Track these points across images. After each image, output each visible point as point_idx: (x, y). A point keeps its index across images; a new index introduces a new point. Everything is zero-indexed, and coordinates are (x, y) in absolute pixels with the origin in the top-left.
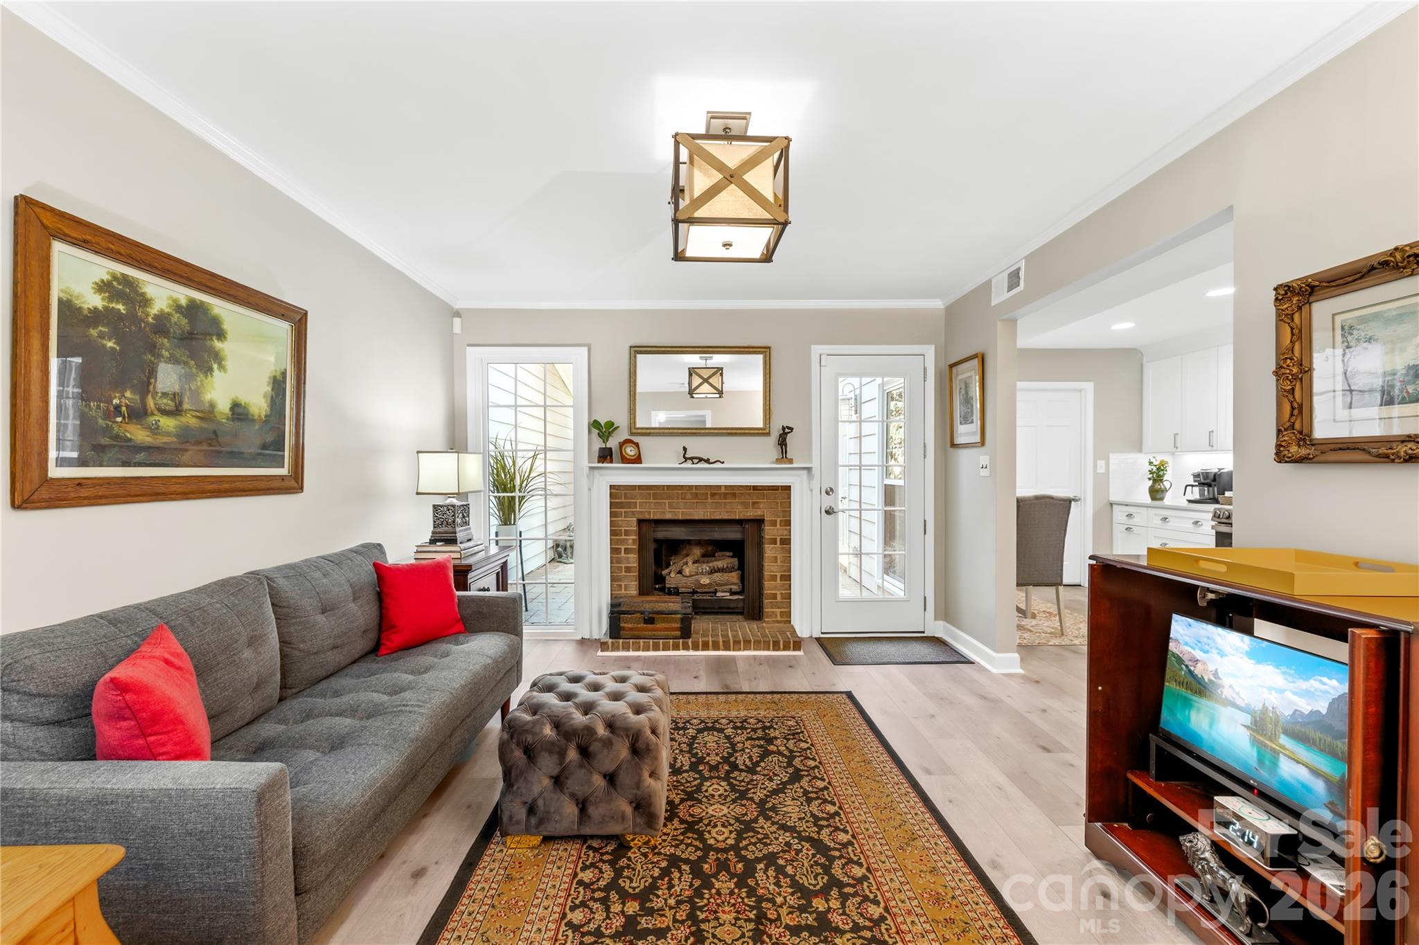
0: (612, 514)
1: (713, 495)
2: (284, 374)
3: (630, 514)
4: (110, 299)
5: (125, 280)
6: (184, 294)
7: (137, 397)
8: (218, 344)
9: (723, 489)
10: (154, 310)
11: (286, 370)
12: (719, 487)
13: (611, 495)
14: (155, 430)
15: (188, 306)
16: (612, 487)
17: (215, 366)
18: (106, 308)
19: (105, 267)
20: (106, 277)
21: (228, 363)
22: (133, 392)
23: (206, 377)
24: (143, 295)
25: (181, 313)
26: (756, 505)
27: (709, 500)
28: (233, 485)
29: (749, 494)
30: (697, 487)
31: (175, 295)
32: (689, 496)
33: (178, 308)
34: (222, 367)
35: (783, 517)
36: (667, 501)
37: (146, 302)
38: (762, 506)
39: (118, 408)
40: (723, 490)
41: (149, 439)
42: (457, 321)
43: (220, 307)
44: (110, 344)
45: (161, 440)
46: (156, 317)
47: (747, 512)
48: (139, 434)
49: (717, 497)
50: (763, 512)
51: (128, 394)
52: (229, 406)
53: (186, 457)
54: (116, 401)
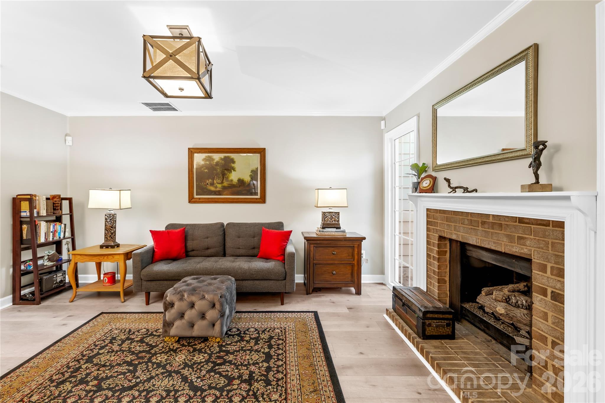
0: (428, 230)
1: (483, 223)
2: (257, 169)
3: (435, 230)
4: (206, 162)
5: (209, 157)
6: (222, 155)
7: (212, 181)
8: (233, 165)
9: (491, 218)
10: (215, 161)
11: (258, 167)
12: (488, 216)
13: (428, 216)
14: (216, 187)
15: (224, 158)
16: (428, 210)
17: (232, 171)
18: (205, 164)
19: (204, 156)
20: (204, 157)
21: (236, 169)
22: (211, 180)
23: (230, 174)
24: (213, 159)
25: (222, 160)
26: (522, 241)
27: (480, 228)
28: (238, 200)
29: (515, 227)
30: (472, 214)
31: (220, 156)
32: (466, 222)
33: (221, 159)
34: (234, 170)
35: (556, 263)
36: (453, 224)
37: (213, 160)
38: (528, 243)
39: (208, 183)
40: (491, 220)
41: (215, 190)
42: (383, 123)
43: (232, 156)
44: (206, 171)
45: (218, 189)
46: (216, 163)
47: (513, 247)
48: (212, 188)
49: (486, 226)
50: (531, 250)
51: (210, 180)
52: (237, 180)
53: (225, 193)
54: (207, 182)
